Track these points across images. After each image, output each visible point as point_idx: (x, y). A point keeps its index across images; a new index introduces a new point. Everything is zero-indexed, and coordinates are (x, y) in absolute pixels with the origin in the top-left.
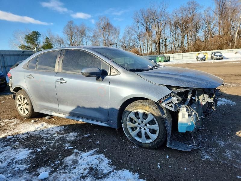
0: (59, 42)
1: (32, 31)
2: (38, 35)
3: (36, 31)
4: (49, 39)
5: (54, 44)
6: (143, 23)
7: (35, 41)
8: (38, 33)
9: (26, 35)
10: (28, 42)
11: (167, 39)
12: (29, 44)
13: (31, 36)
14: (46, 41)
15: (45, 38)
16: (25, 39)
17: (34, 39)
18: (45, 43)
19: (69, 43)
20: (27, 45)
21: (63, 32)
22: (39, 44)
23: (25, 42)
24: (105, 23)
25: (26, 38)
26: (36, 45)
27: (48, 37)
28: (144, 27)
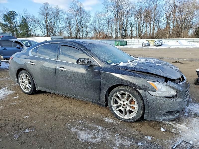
0: (35, 22)
1: (10, 11)
2: (15, 14)
3: (14, 11)
4: (25, 18)
5: (30, 23)
6: (112, 9)
7: (12, 20)
8: (15, 13)
9: (4, 14)
10: (5, 21)
11: (133, 25)
12: (7, 22)
13: (8, 15)
14: (23, 20)
15: (22, 17)
16: (3, 18)
17: (11, 18)
18: (22, 22)
19: (44, 23)
20: (4, 23)
21: (39, 13)
22: (15, 23)
23: (3, 21)
24: (78, 7)
25: (4, 16)
26: (13, 23)
27: (25, 17)
28: (112, 13)
